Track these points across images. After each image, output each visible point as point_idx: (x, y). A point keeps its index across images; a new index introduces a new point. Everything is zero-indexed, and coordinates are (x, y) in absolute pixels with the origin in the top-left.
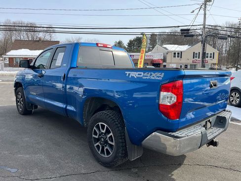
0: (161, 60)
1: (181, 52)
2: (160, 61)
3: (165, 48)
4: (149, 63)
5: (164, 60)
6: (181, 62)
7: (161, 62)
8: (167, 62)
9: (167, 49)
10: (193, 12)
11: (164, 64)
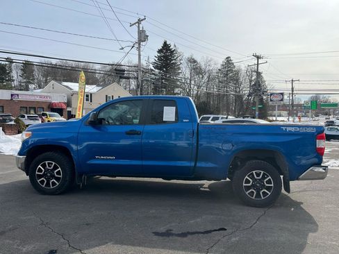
0: (65, 103)
1: (91, 94)
2: (63, 105)
3: (67, 87)
4: (45, 107)
5: (69, 104)
6: (91, 107)
7: (64, 107)
8: (73, 106)
9: (71, 89)
10: (122, 49)
11: (69, 109)
